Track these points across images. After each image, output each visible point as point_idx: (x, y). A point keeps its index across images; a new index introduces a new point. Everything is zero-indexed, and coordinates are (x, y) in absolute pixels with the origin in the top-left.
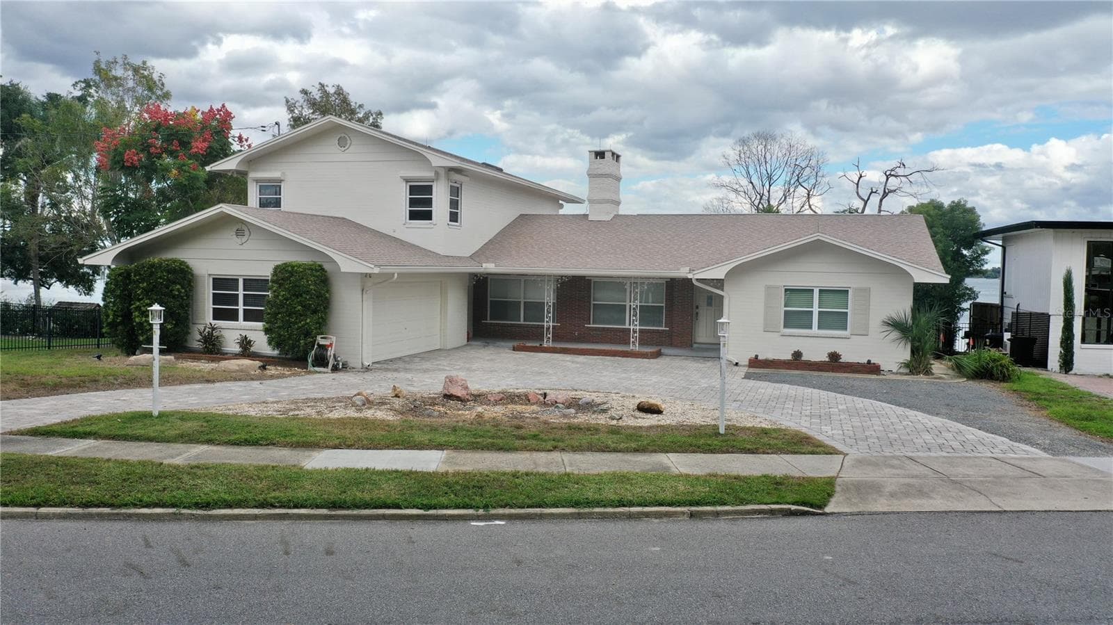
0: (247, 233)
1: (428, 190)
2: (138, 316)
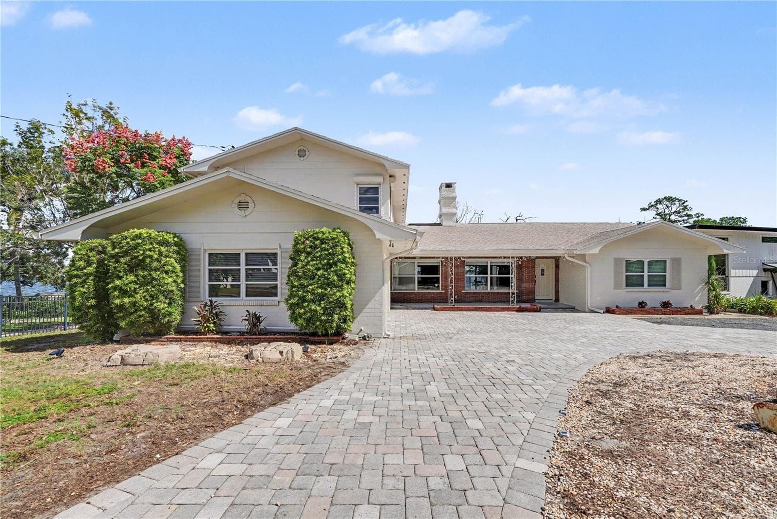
0: (251, 205)
1: (376, 191)
2: (118, 297)
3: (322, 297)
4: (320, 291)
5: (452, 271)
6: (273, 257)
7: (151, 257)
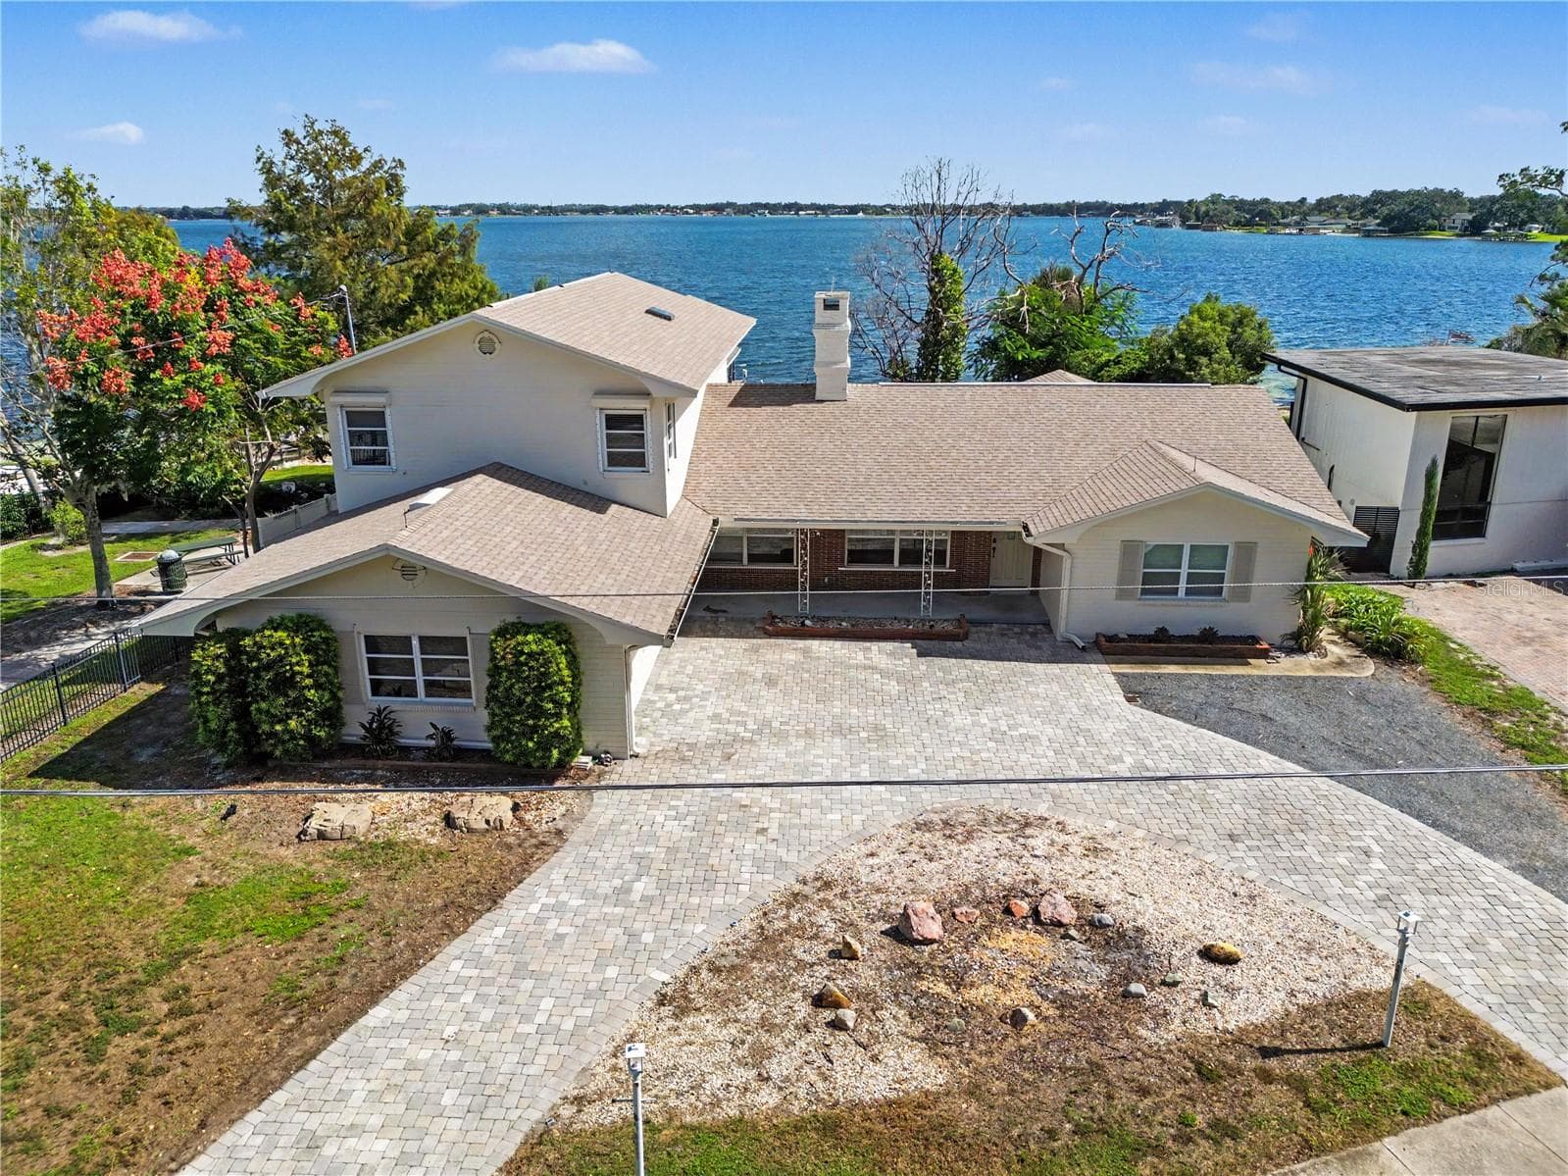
1: (638, 421)
3: (534, 729)
4: (531, 722)
5: (805, 549)
6: (458, 644)
7: (301, 673)
